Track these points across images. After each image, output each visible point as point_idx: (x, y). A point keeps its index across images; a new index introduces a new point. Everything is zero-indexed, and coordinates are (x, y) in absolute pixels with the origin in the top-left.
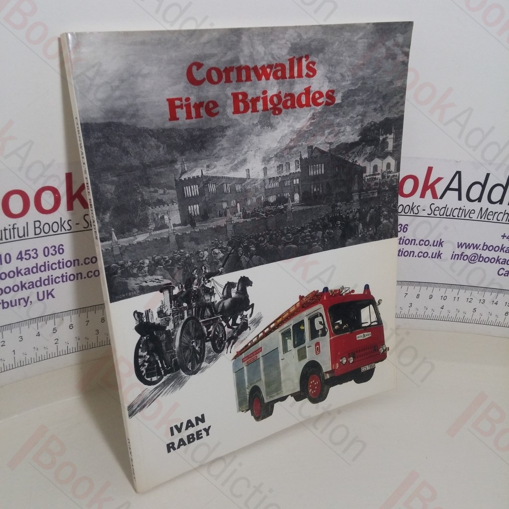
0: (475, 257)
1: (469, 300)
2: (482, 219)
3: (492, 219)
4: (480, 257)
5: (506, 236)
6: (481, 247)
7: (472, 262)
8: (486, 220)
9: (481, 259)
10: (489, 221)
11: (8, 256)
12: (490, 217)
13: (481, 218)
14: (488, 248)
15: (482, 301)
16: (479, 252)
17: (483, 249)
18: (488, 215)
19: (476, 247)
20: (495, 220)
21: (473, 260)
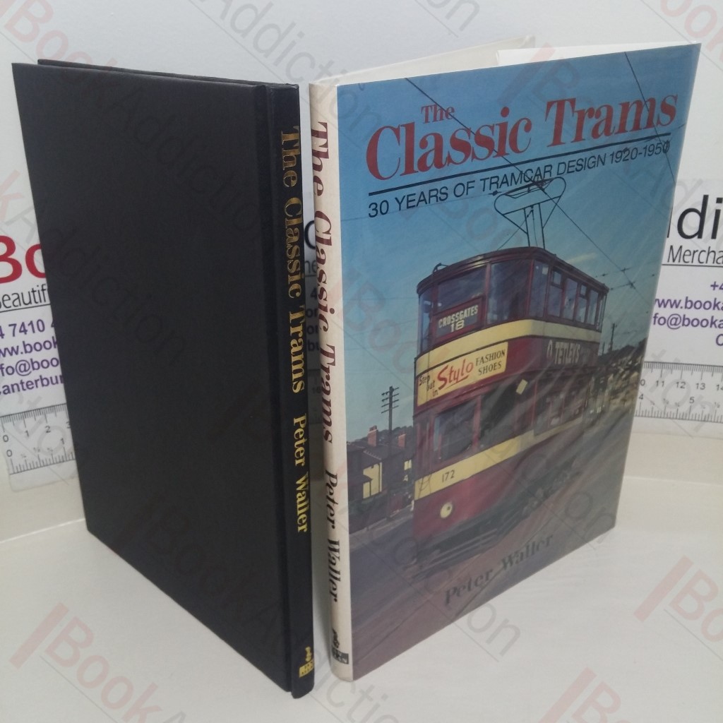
0: (676, 319)
1: (680, 385)
2: (676, 262)
3: (691, 261)
4: (684, 319)
5: (717, 286)
6: (683, 304)
7: (674, 327)
8: (682, 263)
9: (686, 322)
10: (686, 264)
11: (40, 323)
12: (687, 259)
13: (674, 260)
14: (693, 305)
15: (700, 386)
16: (681, 312)
17: (686, 307)
18: (684, 255)
19: (675, 304)
20: (696, 262)
21: (675, 324)
